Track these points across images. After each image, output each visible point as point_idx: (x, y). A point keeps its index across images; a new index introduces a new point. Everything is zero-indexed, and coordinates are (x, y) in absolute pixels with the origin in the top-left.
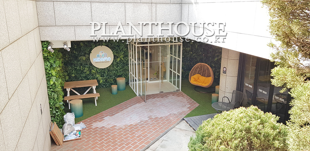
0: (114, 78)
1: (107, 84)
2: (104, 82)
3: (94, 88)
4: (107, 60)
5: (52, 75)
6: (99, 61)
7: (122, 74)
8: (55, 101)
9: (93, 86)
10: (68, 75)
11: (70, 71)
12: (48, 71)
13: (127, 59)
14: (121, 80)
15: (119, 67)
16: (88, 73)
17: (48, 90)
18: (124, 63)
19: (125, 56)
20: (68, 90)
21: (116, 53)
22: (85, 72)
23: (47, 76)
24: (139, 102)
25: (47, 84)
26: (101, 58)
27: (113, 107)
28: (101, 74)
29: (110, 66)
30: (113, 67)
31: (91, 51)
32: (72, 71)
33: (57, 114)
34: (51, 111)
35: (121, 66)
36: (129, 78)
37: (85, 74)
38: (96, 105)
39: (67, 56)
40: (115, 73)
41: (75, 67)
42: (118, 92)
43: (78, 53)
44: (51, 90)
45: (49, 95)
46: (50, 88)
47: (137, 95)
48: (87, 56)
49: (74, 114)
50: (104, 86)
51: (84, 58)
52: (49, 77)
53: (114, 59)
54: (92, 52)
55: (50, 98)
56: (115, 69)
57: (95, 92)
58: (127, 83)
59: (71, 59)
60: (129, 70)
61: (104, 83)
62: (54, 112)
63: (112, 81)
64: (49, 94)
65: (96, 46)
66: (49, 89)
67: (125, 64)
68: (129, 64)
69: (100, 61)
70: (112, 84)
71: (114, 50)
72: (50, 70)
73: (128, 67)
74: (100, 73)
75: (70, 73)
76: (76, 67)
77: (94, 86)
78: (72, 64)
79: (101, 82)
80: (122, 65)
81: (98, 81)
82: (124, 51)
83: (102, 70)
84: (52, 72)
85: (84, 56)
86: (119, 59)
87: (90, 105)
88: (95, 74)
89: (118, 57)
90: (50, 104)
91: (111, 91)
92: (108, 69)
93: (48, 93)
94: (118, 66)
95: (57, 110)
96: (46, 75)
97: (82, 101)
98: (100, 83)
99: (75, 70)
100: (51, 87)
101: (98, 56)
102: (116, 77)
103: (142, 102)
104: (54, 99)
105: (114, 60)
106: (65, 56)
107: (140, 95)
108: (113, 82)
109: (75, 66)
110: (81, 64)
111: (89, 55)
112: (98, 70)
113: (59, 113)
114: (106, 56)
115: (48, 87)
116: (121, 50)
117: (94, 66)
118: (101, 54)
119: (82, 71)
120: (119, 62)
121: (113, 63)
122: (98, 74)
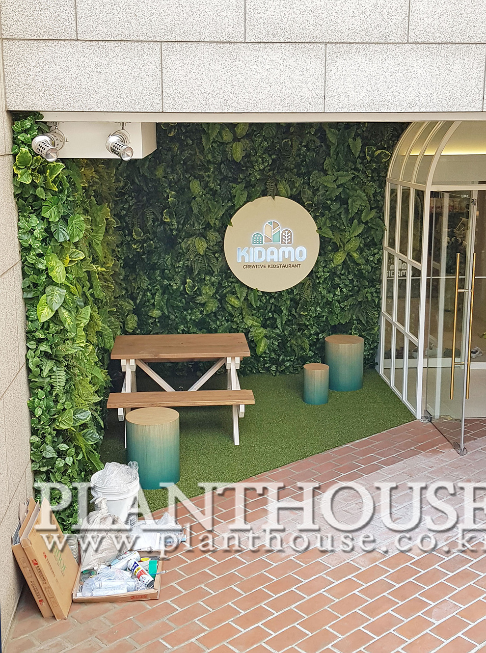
0: (317, 334)
1: (284, 361)
2: (274, 351)
3: (233, 365)
4: (292, 259)
5: (48, 277)
6: (257, 260)
7: (351, 322)
8: (56, 401)
9: (229, 360)
10: (136, 312)
11: (144, 295)
12: (31, 258)
13: (377, 257)
14: (347, 346)
15: (338, 292)
16: (213, 306)
17: (28, 348)
18: (360, 275)
19: (368, 246)
20: (128, 367)
21: (333, 228)
22: (203, 305)
23: (28, 282)
24: (426, 446)
25: (27, 317)
26: (266, 248)
27: (310, 459)
28: (263, 315)
29: (302, 284)
30: (315, 287)
31: (231, 218)
32: (153, 295)
33: (60, 463)
34: (38, 447)
35: (346, 286)
36: (377, 341)
37: (201, 312)
38: (237, 442)
39: (138, 235)
40: (318, 317)
41: (166, 282)
42: (329, 396)
43: (178, 223)
44: (44, 347)
45: (29, 370)
46: (39, 341)
47: (419, 416)
48: (213, 236)
49: (135, 472)
50: (274, 368)
51: (201, 246)
52: (36, 285)
53: (320, 254)
54: (231, 220)
55: (32, 388)
56: (323, 297)
57: (235, 383)
58: (370, 362)
59: (150, 246)
60: (378, 306)
61: (273, 356)
62: (50, 452)
63: (307, 346)
64: (31, 366)
65: (250, 199)
66: (32, 345)
67: (364, 278)
68: (380, 282)
69: (263, 259)
70: (305, 360)
71: (322, 215)
72: (40, 256)
73: (379, 292)
74: (258, 309)
75: (143, 304)
76: (170, 279)
77: (233, 358)
78: (154, 267)
79: (262, 348)
80: (352, 281)
81: (252, 345)
82: (366, 223)
83: (268, 301)
84: (53, 263)
85: (203, 235)
86: (339, 258)
87: (210, 440)
88: (241, 314)
89: (336, 249)
90: (32, 413)
91: (300, 388)
92: (294, 296)
93: (27, 360)
94: (335, 286)
95: (63, 447)
96: (24, 275)
97: (176, 415)
98: (259, 354)
99: (163, 293)
100: (40, 335)
101: (258, 240)
102: (322, 332)
103: (444, 447)
104: (50, 393)
105: (322, 259)
106: (130, 234)
107: (429, 417)
108: (311, 354)
109: (163, 278)
110: (189, 270)
111: (222, 231)
112: (251, 297)
113: (69, 460)
114: (287, 240)
115: (29, 335)
116: (352, 220)
117: (238, 281)
118: (267, 231)
119: (193, 299)
120: (340, 268)
121: (315, 273)
122: (253, 315)
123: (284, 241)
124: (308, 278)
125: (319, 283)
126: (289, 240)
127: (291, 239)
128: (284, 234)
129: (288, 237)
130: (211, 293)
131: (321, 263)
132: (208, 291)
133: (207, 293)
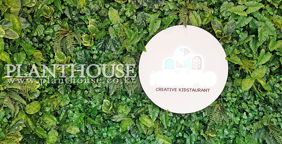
16: (128, 125)
22: (119, 123)
31: (145, 45)
35: (252, 110)
37: (117, 130)
74: (169, 129)
75: (64, 121)
80: (257, 106)
86: (247, 84)
92: (202, 118)
101: (170, 66)
109: (84, 97)
111: (137, 56)
114: (197, 66)
119: (109, 117)
120: (247, 94)
121: (223, 97)
122: (164, 134)
123: (194, 66)
124: (217, 102)
125: (227, 107)
126: (199, 66)
127: (201, 65)
128: (194, 60)
129: (198, 63)
130: (127, 113)
131: (229, 89)
132: (124, 110)
133: (123, 112)
